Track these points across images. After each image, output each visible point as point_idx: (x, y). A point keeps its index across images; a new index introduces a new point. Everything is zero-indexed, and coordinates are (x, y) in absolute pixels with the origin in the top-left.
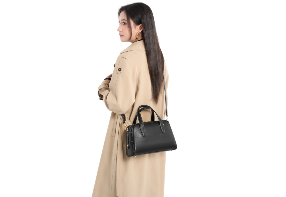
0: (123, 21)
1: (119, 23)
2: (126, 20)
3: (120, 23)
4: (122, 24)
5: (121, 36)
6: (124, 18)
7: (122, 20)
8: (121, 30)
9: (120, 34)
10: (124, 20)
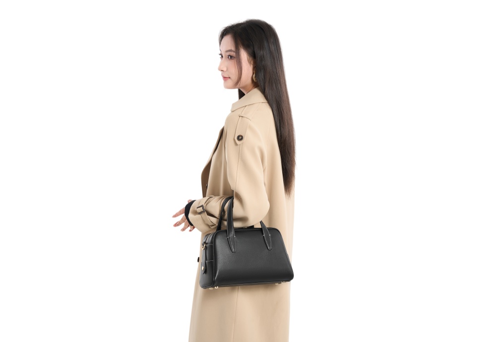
0: (228, 54)
1: (220, 56)
2: (234, 52)
3: (222, 57)
4: (226, 57)
5: (225, 78)
6: (229, 48)
7: (227, 51)
8: (225, 69)
9: (223, 76)
10: (230, 51)
